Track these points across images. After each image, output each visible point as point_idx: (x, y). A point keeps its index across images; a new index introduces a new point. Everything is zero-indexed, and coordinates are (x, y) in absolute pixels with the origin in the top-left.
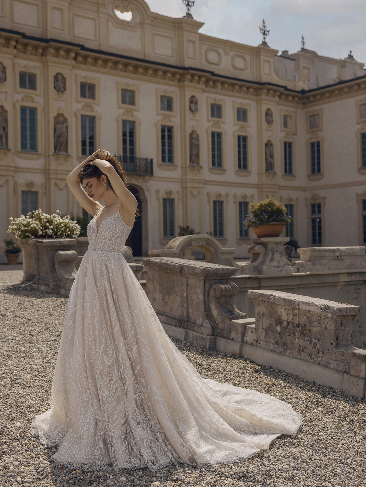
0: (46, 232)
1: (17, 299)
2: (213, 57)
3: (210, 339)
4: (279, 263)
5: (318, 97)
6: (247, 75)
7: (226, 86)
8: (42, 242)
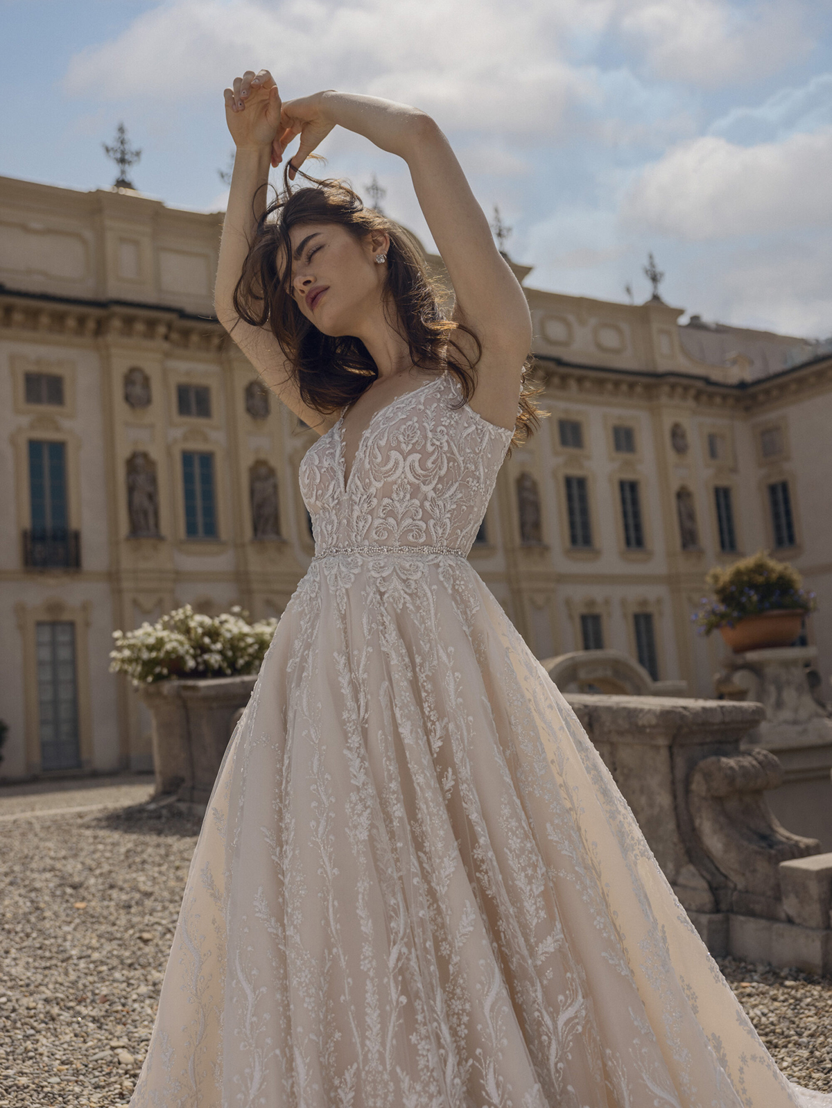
0: (206, 663)
1: (127, 841)
2: (556, 330)
3: (710, 922)
4: (796, 710)
5: (775, 393)
6: (628, 361)
7: (587, 384)
8: (194, 688)
